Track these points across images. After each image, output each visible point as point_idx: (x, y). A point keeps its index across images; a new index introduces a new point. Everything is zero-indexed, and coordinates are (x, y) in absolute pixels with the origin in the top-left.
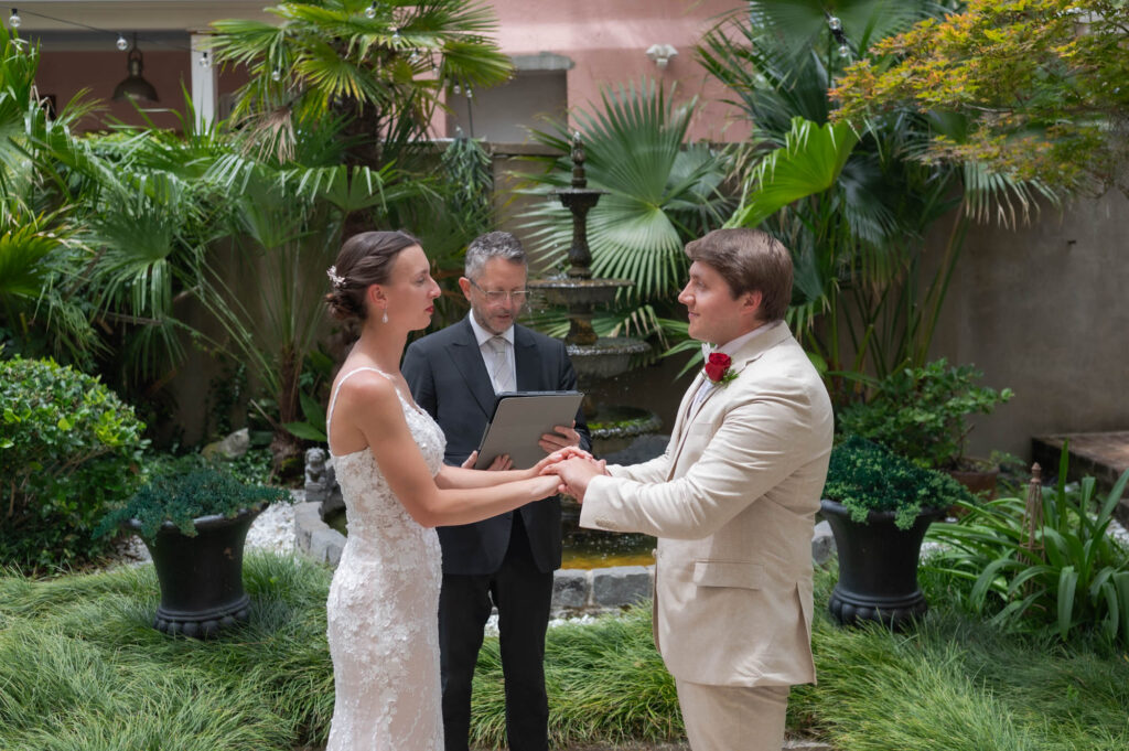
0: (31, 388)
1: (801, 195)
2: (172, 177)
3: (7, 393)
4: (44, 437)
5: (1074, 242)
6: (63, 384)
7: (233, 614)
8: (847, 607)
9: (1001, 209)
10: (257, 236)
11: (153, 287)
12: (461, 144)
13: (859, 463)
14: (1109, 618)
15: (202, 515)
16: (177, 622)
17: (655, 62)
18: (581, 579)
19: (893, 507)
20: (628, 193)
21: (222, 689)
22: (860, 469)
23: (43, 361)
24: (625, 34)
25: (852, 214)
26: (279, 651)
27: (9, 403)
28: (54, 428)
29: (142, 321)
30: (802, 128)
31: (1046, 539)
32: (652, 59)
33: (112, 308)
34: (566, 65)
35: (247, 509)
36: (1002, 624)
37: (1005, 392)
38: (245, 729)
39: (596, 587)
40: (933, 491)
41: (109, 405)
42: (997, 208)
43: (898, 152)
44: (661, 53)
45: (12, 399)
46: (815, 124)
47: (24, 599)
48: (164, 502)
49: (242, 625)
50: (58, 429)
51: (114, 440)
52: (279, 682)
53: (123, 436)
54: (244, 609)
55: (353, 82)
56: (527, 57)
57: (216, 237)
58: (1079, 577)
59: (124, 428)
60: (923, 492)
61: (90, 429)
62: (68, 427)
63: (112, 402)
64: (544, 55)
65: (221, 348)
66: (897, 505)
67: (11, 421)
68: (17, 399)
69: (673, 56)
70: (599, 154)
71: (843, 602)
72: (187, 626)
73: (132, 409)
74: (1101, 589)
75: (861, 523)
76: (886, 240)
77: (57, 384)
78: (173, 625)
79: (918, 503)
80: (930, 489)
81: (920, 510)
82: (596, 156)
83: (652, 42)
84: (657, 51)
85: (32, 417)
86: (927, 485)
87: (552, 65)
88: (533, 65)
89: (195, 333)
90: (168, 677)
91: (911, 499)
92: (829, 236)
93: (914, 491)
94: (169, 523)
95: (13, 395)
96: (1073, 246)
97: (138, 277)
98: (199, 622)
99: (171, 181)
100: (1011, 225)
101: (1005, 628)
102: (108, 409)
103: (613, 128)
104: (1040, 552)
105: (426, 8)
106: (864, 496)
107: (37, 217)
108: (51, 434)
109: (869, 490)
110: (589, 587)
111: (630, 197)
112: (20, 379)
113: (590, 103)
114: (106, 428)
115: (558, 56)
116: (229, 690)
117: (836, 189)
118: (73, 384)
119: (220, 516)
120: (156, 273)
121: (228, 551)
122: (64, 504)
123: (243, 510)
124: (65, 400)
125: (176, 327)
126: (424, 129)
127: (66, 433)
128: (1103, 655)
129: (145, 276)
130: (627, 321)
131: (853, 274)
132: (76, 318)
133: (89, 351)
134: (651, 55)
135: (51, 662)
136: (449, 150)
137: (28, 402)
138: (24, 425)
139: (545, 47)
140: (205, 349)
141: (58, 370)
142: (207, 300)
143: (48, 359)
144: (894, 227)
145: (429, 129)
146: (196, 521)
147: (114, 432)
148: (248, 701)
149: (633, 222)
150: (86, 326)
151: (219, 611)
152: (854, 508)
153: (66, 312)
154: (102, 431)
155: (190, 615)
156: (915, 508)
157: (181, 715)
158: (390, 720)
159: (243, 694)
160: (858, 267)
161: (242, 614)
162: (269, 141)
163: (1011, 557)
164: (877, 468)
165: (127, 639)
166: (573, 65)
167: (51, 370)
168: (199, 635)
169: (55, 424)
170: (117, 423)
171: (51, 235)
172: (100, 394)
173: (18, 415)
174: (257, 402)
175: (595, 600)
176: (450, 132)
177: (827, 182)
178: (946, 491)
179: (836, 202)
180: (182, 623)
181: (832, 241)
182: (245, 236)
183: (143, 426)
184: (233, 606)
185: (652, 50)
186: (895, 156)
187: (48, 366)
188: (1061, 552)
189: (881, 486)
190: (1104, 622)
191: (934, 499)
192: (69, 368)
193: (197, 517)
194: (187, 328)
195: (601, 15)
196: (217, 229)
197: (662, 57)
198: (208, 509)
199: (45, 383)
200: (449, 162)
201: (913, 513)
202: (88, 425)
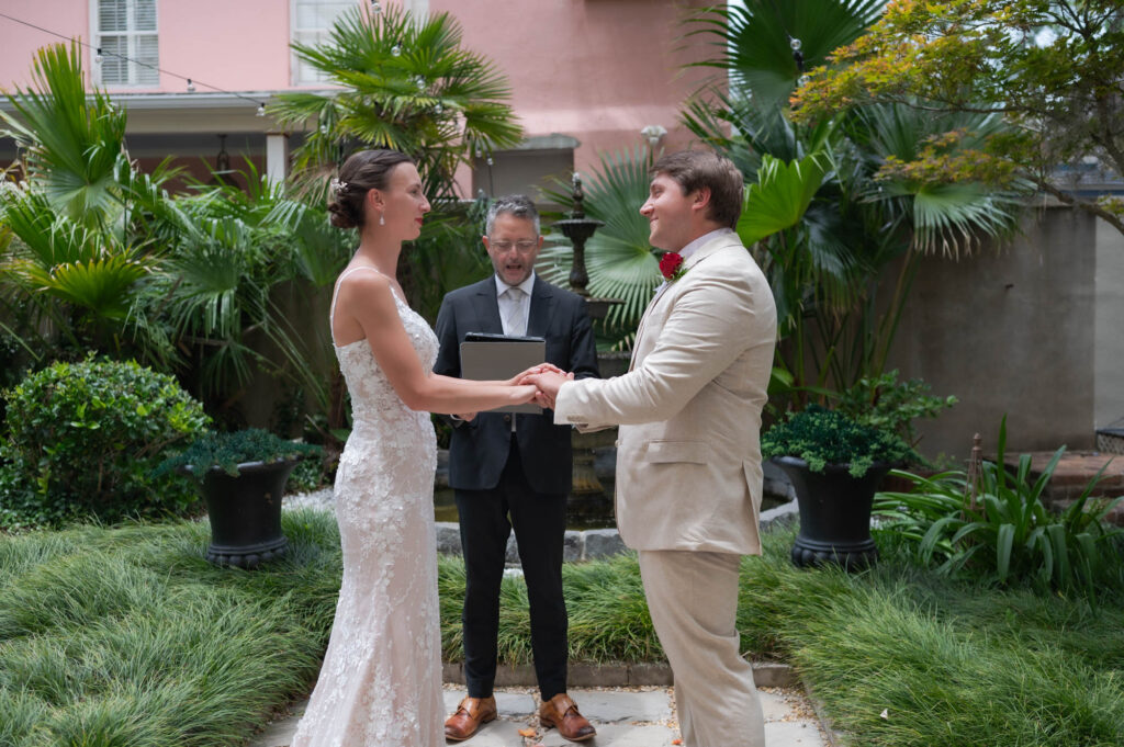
0: (116, 382)
1: (771, 231)
2: (239, 222)
3: (96, 384)
4: (125, 421)
5: (1011, 286)
6: (143, 380)
7: (273, 550)
8: (806, 553)
9: (945, 243)
10: (311, 277)
11: (223, 311)
12: (482, 202)
13: (817, 423)
14: (1044, 566)
15: (244, 462)
16: (224, 555)
17: (648, 141)
18: (575, 538)
19: (847, 459)
20: (623, 239)
21: (258, 604)
22: (818, 427)
23: (128, 363)
24: (624, 118)
25: (816, 249)
26: (309, 580)
27: (97, 392)
28: (134, 414)
29: (215, 343)
30: (771, 165)
31: (988, 503)
32: (646, 137)
33: (189, 331)
34: (573, 144)
35: (284, 458)
36: (948, 571)
37: (950, 399)
38: (275, 636)
39: (588, 545)
40: (884, 446)
41: (180, 398)
42: (942, 242)
43: (856, 194)
44: (654, 133)
45: (100, 390)
46: (783, 163)
47: (98, 541)
48: (213, 450)
49: (280, 560)
50: (137, 415)
51: (184, 427)
52: (308, 604)
53: (192, 425)
54: (282, 547)
55: (388, 136)
56: (540, 138)
57: (278, 281)
58: (1016, 531)
59: (193, 419)
60: (874, 446)
61: (165, 417)
62: (146, 414)
63: (183, 396)
64: (555, 136)
65: (281, 371)
66: (850, 457)
67: (98, 406)
68: (104, 390)
69: (663, 135)
70: (598, 208)
71: (803, 549)
72: (232, 558)
73: (201, 405)
74: (1037, 541)
75: (818, 472)
76: (845, 272)
77: (138, 380)
78: (221, 558)
79: (870, 457)
80: (881, 444)
81: (872, 462)
82: (594, 208)
83: (646, 124)
84: (650, 131)
85: (115, 404)
86: (877, 441)
87: (561, 144)
88: (545, 145)
89: (260, 358)
90: (212, 593)
91: (864, 453)
92: (794, 263)
93: (867, 446)
94: (217, 467)
95: (100, 386)
96: (1010, 289)
97: (210, 302)
98: (243, 556)
99: (237, 225)
100: (955, 257)
101: (950, 574)
102: (180, 401)
103: (610, 187)
104: (981, 512)
105: (452, 79)
106: (822, 449)
107: (125, 248)
108: (131, 419)
109: (826, 445)
110: (582, 544)
111: (624, 243)
112: (106, 377)
113: (592, 167)
114: (178, 416)
115: (566, 136)
116: (263, 606)
117: (800, 226)
118: (152, 381)
119: (260, 463)
120: (226, 301)
121: (268, 496)
122: (141, 478)
123: (280, 459)
124: (144, 393)
125: (244, 353)
126: (450, 185)
127: (144, 418)
128: (1039, 593)
129: (215, 302)
130: (621, 344)
131: (816, 304)
132: (159, 335)
133: (169, 365)
134: (645, 134)
135: (113, 576)
136: (472, 208)
137: (113, 393)
138: (108, 410)
139: (555, 130)
140: (268, 371)
141: (139, 369)
142: (271, 330)
143: (131, 361)
144: (852, 261)
145: (454, 185)
146: (240, 466)
147: (185, 421)
148: (278, 616)
149: (626, 263)
150: (167, 344)
151: (261, 546)
152: (813, 459)
153: (151, 330)
154: (174, 419)
155: (235, 550)
156: (867, 459)
157: (221, 621)
158: (387, 582)
159: (275, 610)
160: (821, 298)
161: (280, 551)
162: (319, 189)
163: (955, 517)
164: (833, 426)
165: (181, 568)
166: (579, 144)
167: (134, 369)
168: (243, 566)
169: (135, 410)
170: (188, 414)
171: (137, 262)
172: (172, 389)
173: (104, 402)
174: (312, 417)
175: (587, 556)
176: (475, 194)
177: (793, 218)
178: (895, 449)
179: (801, 236)
180: (228, 556)
181: (797, 268)
182: (301, 278)
183: (210, 419)
184: (273, 543)
185: (645, 130)
186: (853, 199)
187: (131, 367)
188: (1001, 515)
189: (836, 442)
190: (1040, 570)
191: (885, 454)
192: (149, 369)
193: (240, 462)
194: (254, 353)
195: (602, 103)
196: (279, 275)
197: (655, 136)
198: (249, 458)
199: (128, 380)
200: (473, 217)
201: (865, 464)
202: (162, 412)
